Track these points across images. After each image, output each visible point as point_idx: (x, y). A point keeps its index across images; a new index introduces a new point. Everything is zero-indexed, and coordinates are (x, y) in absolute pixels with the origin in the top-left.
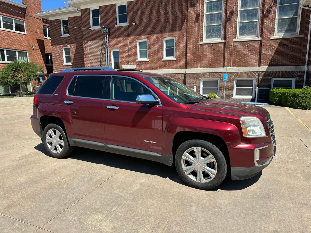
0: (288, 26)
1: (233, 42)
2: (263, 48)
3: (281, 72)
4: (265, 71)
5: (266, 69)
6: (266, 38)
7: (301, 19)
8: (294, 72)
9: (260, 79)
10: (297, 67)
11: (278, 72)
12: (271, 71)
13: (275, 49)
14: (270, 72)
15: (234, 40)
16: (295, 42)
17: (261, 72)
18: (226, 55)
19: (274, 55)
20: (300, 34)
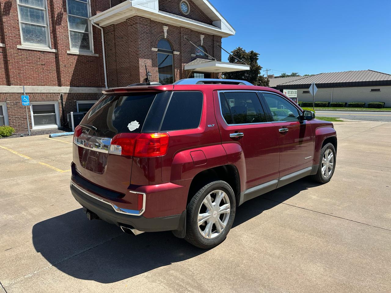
0: (82, 42)
1: (18, 49)
2: (61, 63)
3: (85, 93)
4: (68, 92)
5: (68, 90)
6: (63, 52)
7: (93, 37)
8: (98, 94)
9: (64, 103)
10: (99, 88)
11: (82, 93)
12: (75, 92)
13: (74, 66)
14: (74, 94)
15: (19, 47)
16: (92, 61)
17: (63, 93)
18: (10, 67)
19: (73, 73)
20: (94, 53)
